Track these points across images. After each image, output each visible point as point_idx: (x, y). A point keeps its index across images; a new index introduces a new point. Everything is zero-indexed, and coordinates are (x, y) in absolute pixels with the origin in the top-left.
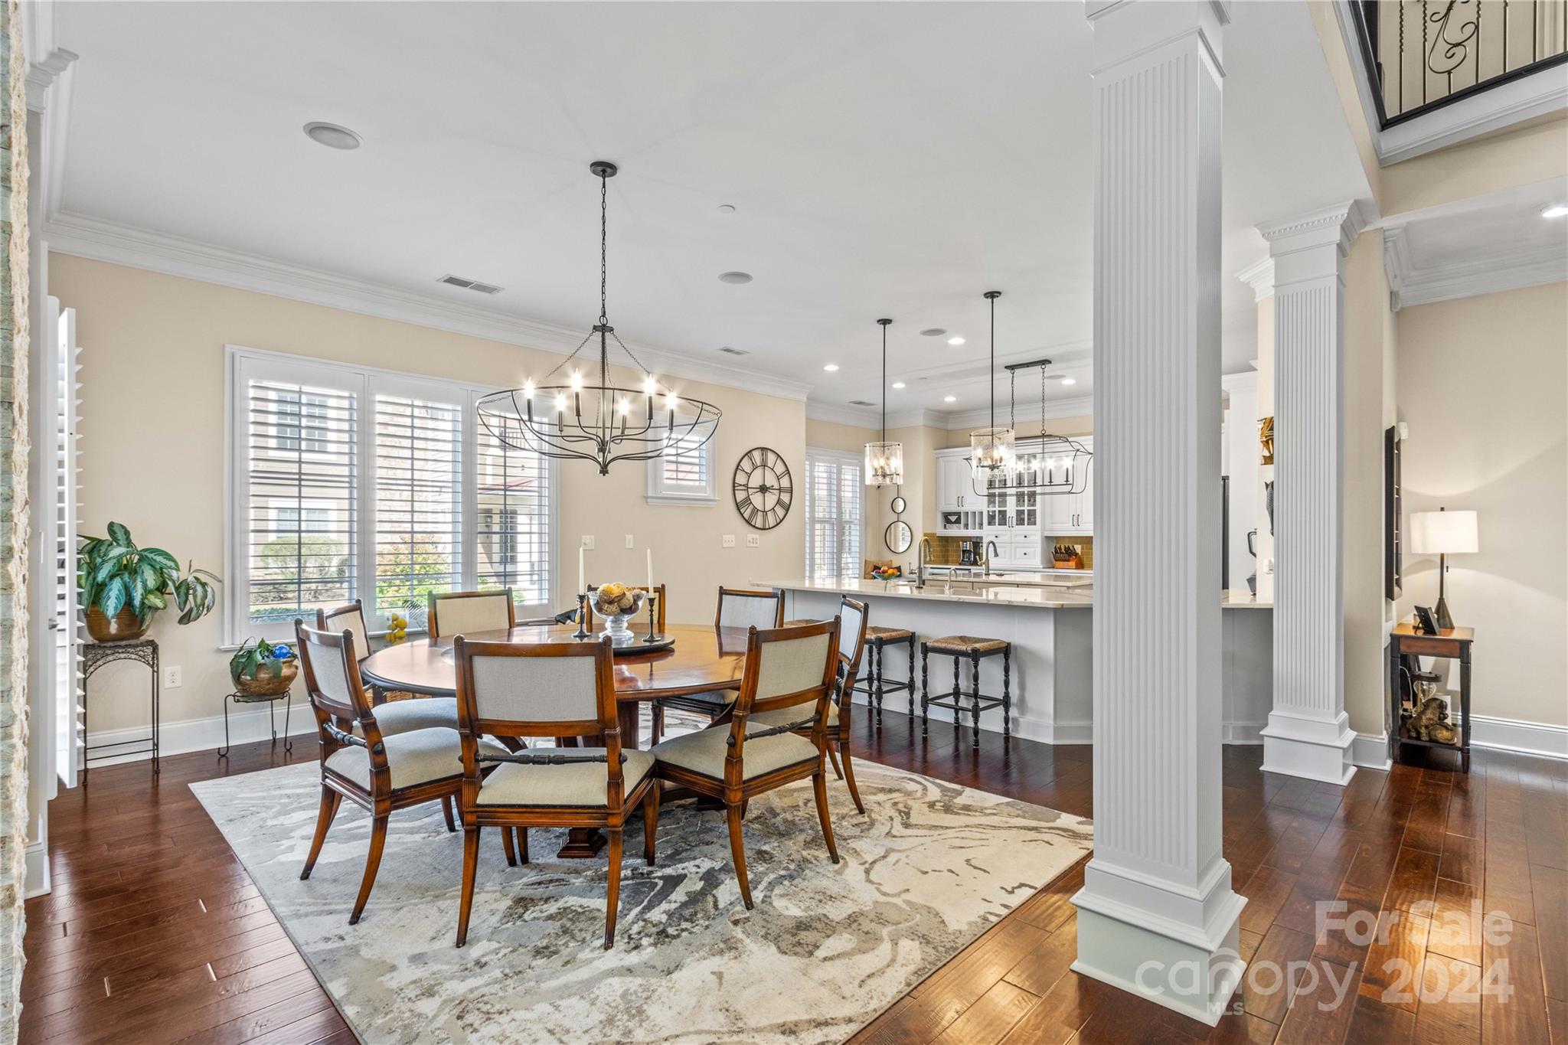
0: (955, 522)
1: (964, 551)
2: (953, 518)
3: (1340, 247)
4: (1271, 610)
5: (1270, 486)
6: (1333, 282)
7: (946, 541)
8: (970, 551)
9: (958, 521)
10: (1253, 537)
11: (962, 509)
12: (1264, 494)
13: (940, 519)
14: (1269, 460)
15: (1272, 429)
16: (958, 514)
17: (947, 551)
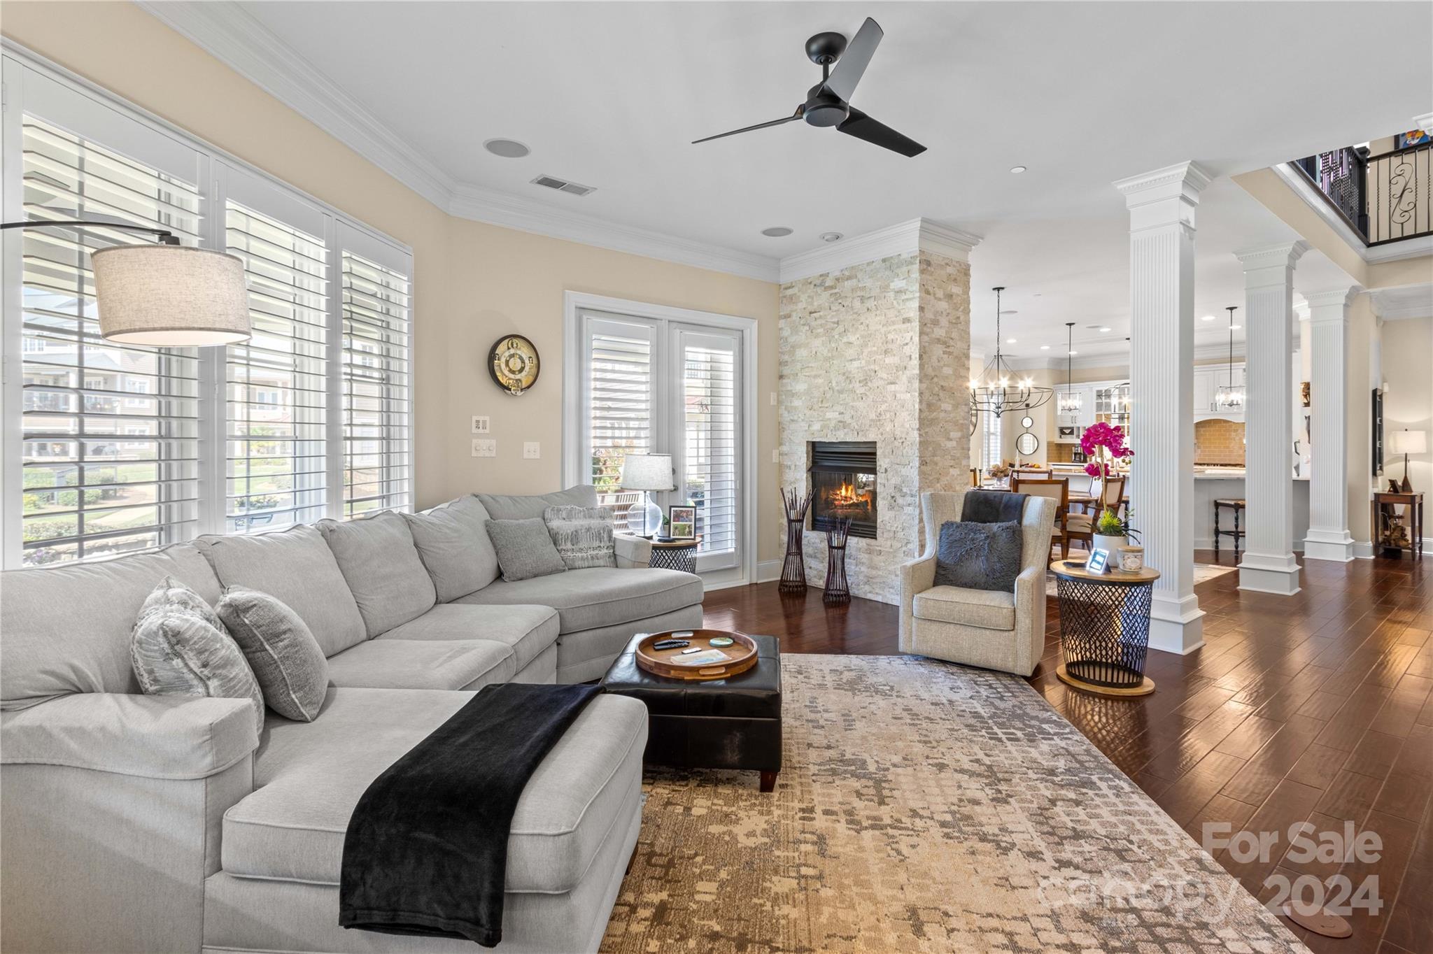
0: (1069, 434)
1: (1075, 454)
2: (1067, 431)
3: (1346, 306)
4: (1308, 481)
5: (1308, 418)
6: (1341, 323)
7: (1060, 446)
8: (1080, 454)
9: (1072, 433)
10: (1297, 444)
11: (1075, 425)
12: (1305, 422)
13: (1057, 432)
14: (1307, 405)
15: (1309, 389)
16: (1072, 429)
17: (1061, 453)
